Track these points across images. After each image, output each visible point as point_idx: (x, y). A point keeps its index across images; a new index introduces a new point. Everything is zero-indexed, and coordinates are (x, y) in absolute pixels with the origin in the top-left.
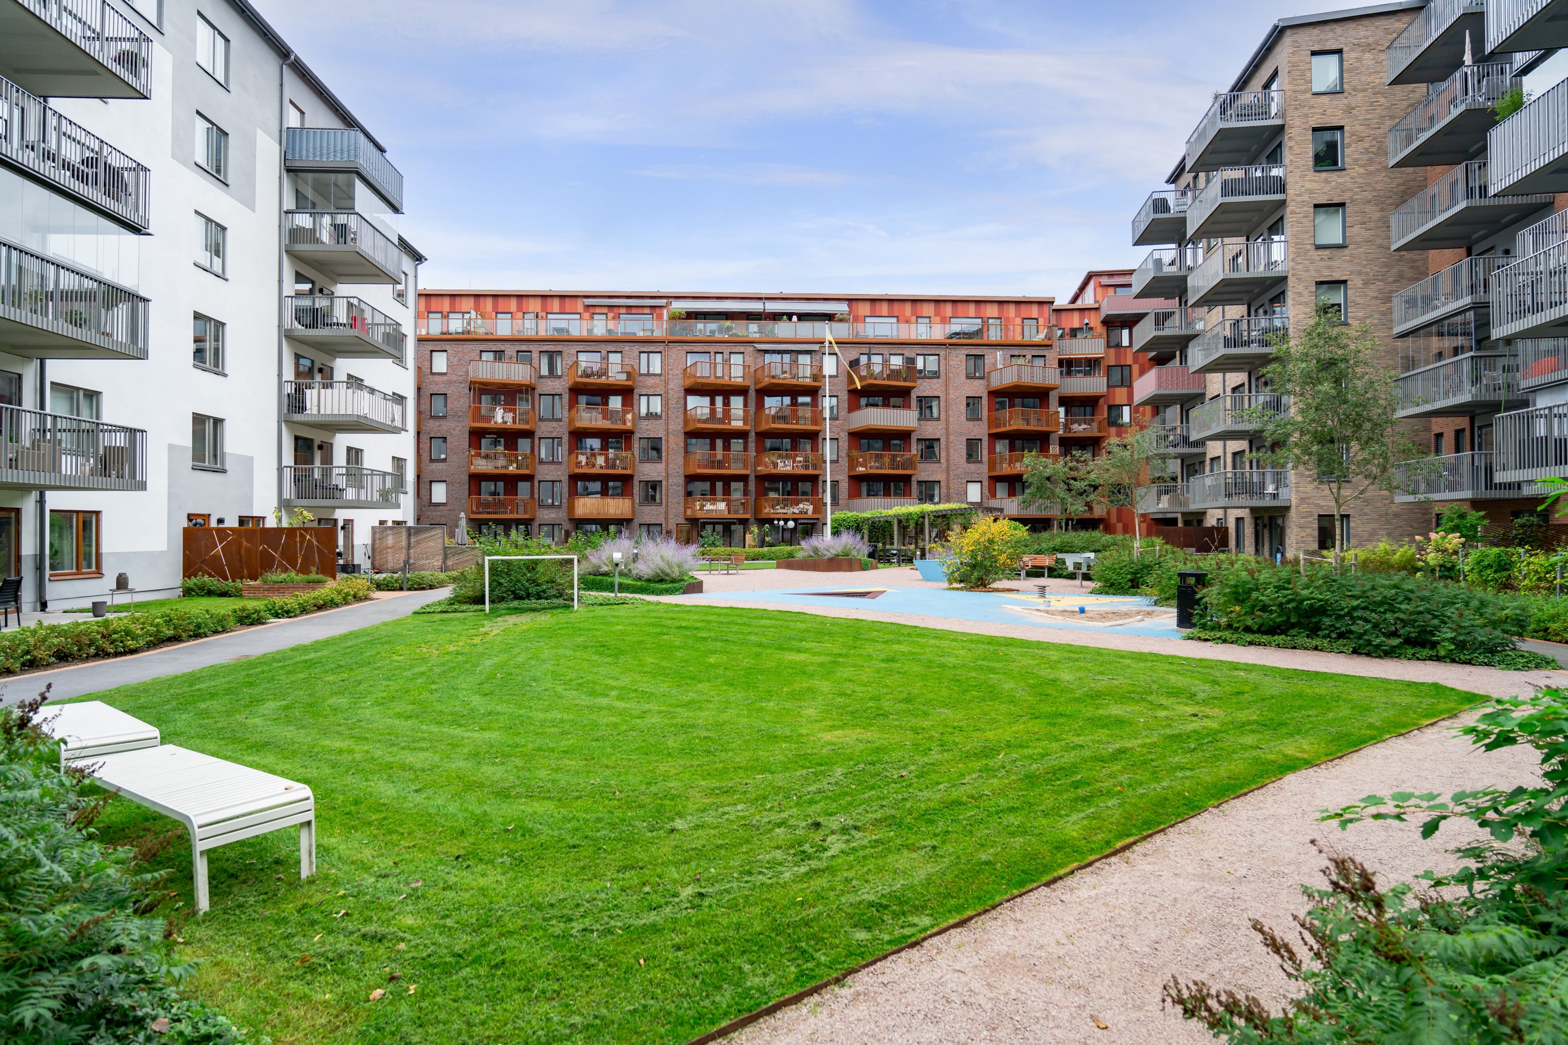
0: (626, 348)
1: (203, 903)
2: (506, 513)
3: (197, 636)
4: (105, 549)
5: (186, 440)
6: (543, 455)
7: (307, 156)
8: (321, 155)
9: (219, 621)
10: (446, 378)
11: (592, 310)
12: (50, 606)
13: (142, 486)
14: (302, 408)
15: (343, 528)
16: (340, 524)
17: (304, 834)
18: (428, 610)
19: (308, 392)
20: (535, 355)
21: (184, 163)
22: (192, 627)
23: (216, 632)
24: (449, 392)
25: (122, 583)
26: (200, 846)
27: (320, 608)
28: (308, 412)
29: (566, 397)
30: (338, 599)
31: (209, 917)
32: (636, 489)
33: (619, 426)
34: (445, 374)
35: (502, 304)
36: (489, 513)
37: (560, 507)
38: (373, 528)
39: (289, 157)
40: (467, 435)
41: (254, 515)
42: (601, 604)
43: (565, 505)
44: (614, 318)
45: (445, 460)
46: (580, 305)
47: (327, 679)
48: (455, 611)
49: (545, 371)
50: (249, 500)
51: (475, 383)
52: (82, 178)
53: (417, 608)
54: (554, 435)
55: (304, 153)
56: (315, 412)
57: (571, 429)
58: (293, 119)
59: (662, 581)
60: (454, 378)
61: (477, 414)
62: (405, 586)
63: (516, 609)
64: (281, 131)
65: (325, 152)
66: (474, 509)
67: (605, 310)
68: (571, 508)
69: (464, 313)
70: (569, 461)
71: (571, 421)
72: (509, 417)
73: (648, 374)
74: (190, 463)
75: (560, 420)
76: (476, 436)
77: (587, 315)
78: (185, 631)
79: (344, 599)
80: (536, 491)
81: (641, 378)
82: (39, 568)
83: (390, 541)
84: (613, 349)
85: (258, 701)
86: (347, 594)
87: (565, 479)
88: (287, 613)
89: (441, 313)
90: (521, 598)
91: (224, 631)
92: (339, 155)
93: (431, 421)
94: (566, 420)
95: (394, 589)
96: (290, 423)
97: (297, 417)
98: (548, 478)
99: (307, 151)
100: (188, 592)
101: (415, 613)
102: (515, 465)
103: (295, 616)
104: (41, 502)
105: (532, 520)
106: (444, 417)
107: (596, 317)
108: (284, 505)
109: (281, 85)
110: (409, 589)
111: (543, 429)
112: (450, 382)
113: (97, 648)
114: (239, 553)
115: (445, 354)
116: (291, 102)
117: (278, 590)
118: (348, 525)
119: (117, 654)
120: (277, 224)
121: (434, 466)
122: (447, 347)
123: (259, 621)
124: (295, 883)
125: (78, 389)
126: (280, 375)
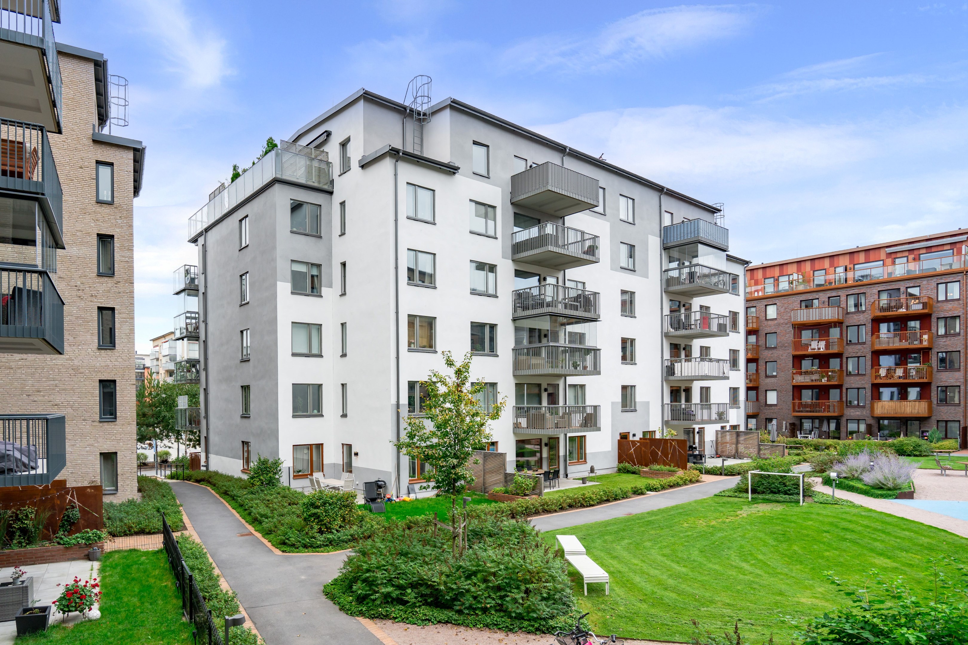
0: (924, 282)
1: (586, 593)
2: (820, 411)
3: (616, 499)
4: (588, 451)
5: (618, 398)
6: (850, 368)
7: (674, 240)
8: (680, 237)
9: (625, 493)
10: (776, 322)
11: (893, 256)
12: (569, 476)
13: (599, 429)
14: (673, 374)
15: (698, 433)
16: (697, 430)
17: (606, 584)
18: (723, 494)
19: (676, 364)
20: (843, 298)
21: (616, 270)
22: (614, 496)
23: (623, 498)
24: (778, 331)
25: (592, 470)
26: (585, 582)
27: (671, 487)
28: (676, 375)
29: (869, 326)
30: (681, 482)
31: (586, 597)
32: (934, 394)
33: (916, 344)
34: (775, 319)
35: (817, 264)
36: (807, 412)
37: (864, 407)
38: (717, 431)
39: (665, 242)
40: (791, 359)
41: (650, 430)
42: (821, 503)
43: (868, 406)
44: (914, 259)
45: (775, 376)
46: (883, 254)
47: (650, 532)
48: (736, 497)
49: (852, 309)
50: (648, 424)
51: (795, 325)
52: (576, 308)
53: (717, 492)
54: (859, 355)
55: (672, 238)
56: (679, 375)
57: (873, 350)
58: (667, 221)
59: (881, 488)
60: (782, 321)
61: (797, 344)
62: (723, 472)
63: (768, 500)
64: (660, 230)
65: (682, 235)
66: (797, 408)
67: (906, 254)
68: (872, 409)
69: (789, 275)
70: (871, 374)
71: (873, 344)
72: (822, 344)
73: (947, 300)
74: (620, 409)
75: (864, 343)
76: (798, 360)
77: (889, 261)
78: (611, 497)
79: (685, 482)
80: (844, 395)
81: (939, 305)
82: (565, 461)
83: (728, 438)
84: (912, 285)
85: (623, 538)
86: (686, 480)
87: (868, 386)
88: (655, 490)
89: (774, 277)
90: (775, 493)
91: (627, 498)
92: (689, 235)
93: (766, 351)
94: (869, 343)
95: (716, 474)
96: (667, 380)
97: (671, 378)
98: (854, 386)
99: (674, 237)
100: (620, 471)
101: (715, 495)
102: (826, 379)
103: (659, 491)
104: (566, 435)
105: (841, 416)
106: (775, 348)
107: (897, 261)
108: (665, 423)
109: (660, 206)
110: (726, 475)
111: (850, 350)
112: (779, 325)
113: (581, 504)
114: (641, 453)
115: (775, 306)
116: (665, 211)
117: (656, 474)
118: (701, 432)
119: (587, 506)
120: (660, 279)
121: (769, 380)
122: (777, 302)
123: (642, 494)
124: (604, 595)
125: (577, 385)
126: (662, 357)
